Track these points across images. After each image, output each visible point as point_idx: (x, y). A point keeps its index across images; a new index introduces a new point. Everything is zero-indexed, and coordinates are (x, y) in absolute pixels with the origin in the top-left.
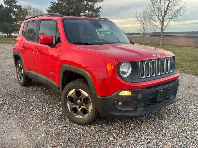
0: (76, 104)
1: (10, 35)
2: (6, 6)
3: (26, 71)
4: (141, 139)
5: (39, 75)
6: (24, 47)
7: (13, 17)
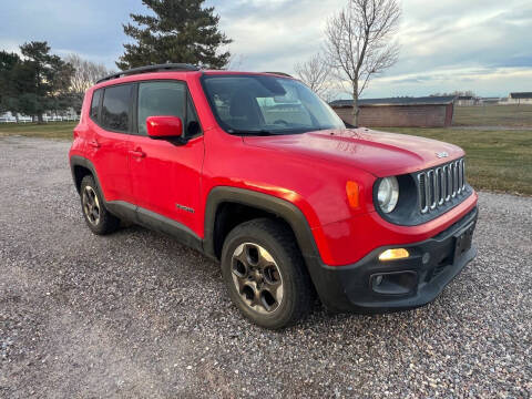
0: (252, 278)
1: (41, 119)
2: (27, 58)
3: (106, 201)
4: (428, 357)
5: (142, 210)
6: (99, 147)
7: (44, 81)
